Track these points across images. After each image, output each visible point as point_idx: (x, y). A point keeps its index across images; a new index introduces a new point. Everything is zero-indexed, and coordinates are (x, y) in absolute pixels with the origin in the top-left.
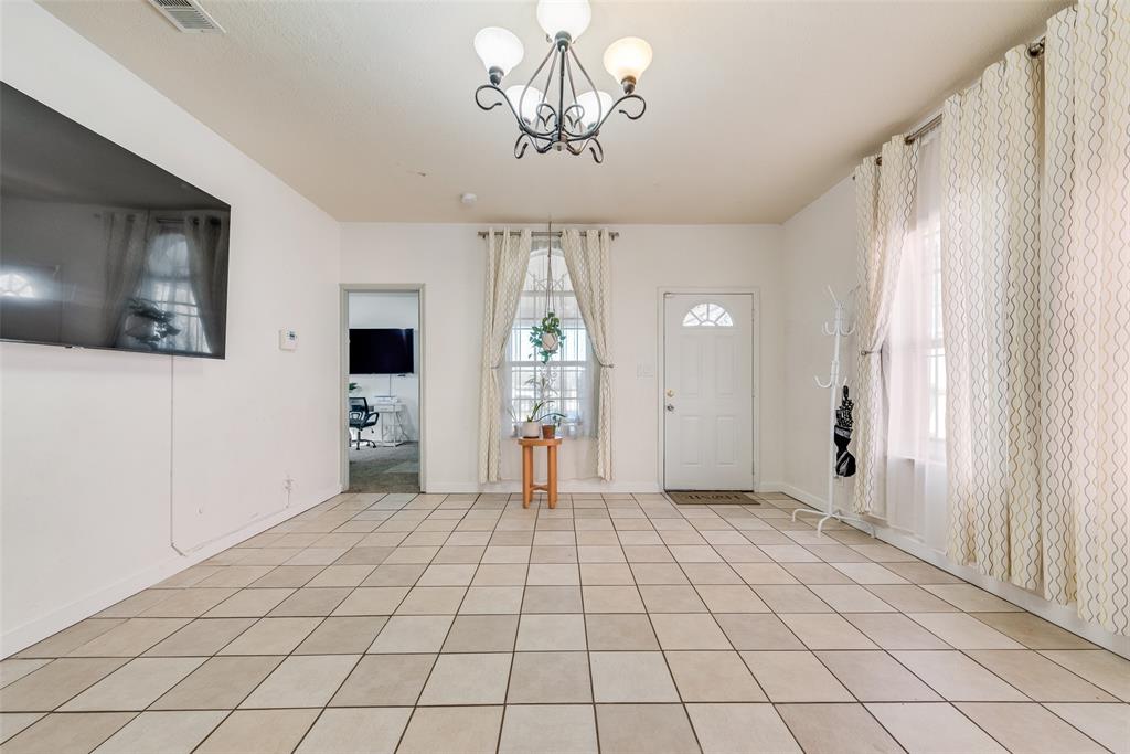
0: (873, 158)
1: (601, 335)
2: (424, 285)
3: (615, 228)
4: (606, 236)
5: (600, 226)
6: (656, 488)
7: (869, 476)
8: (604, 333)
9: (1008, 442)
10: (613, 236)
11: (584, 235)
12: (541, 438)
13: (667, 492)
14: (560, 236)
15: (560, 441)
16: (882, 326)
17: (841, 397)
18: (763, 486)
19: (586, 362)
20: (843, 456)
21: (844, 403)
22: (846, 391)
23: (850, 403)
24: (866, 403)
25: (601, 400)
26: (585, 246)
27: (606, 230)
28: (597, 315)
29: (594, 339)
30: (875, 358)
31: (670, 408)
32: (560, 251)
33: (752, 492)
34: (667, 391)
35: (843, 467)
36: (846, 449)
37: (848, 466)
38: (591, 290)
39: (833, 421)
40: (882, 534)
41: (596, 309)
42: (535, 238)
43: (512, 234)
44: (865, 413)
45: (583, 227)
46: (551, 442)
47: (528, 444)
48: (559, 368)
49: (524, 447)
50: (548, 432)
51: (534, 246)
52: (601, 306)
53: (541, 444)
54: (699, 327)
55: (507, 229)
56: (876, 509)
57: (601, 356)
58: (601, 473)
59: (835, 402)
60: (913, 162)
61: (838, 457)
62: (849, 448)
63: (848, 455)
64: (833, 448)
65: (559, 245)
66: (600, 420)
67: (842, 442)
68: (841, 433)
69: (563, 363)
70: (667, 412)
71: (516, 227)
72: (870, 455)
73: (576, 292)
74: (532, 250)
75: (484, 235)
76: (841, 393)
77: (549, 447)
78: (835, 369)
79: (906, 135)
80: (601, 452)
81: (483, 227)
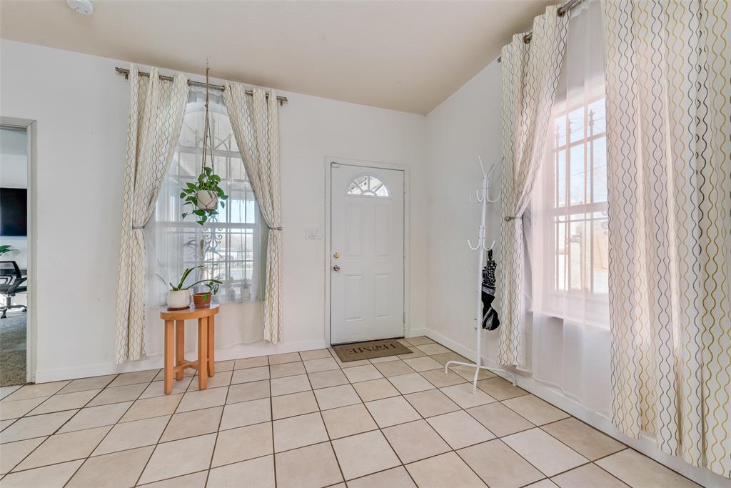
0: (521, 36)
1: (268, 197)
2: (33, 123)
3: (282, 94)
4: (273, 99)
5: (268, 89)
6: (323, 344)
7: (516, 333)
8: (271, 196)
9: (702, 312)
10: (282, 101)
11: (250, 94)
12: (192, 309)
13: (333, 346)
14: (223, 90)
15: (217, 310)
16: (527, 194)
17: (487, 259)
18: (412, 332)
19: (255, 224)
20: (488, 312)
21: (489, 263)
22: (490, 253)
23: (494, 264)
24: (511, 264)
25: (268, 263)
26: (250, 105)
27: (274, 94)
28: (264, 177)
29: (261, 201)
30: (518, 223)
31: (336, 269)
32: (225, 109)
33: (403, 337)
34: (333, 253)
35: (489, 323)
36: (490, 306)
37: (492, 320)
38: (258, 151)
39: (481, 280)
40: (523, 383)
41: (263, 170)
42: (193, 89)
43: (162, 78)
44: (511, 274)
45: (249, 87)
46: (204, 313)
47: (173, 316)
48: (224, 230)
49: (166, 322)
50: (200, 301)
51: (191, 97)
52: (269, 168)
53: (190, 316)
54: (361, 196)
55: (154, 72)
56: (521, 364)
57: (269, 219)
58: (267, 337)
59: (482, 263)
60: (563, 35)
61: (484, 314)
62: (493, 305)
63: (493, 310)
64: (481, 305)
65: (221, 100)
66: (267, 283)
67: (487, 299)
68: (487, 291)
69: (229, 225)
70: (333, 272)
71: (167, 72)
72: (517, 312)
73: (242, 153)
74: (189, 101)
75: (126, 74)
76: (487, 254)
77: (200, 319)
78: (482, 233)
79: (559, 6)
80: (267, 315)
81: (123, 65)
